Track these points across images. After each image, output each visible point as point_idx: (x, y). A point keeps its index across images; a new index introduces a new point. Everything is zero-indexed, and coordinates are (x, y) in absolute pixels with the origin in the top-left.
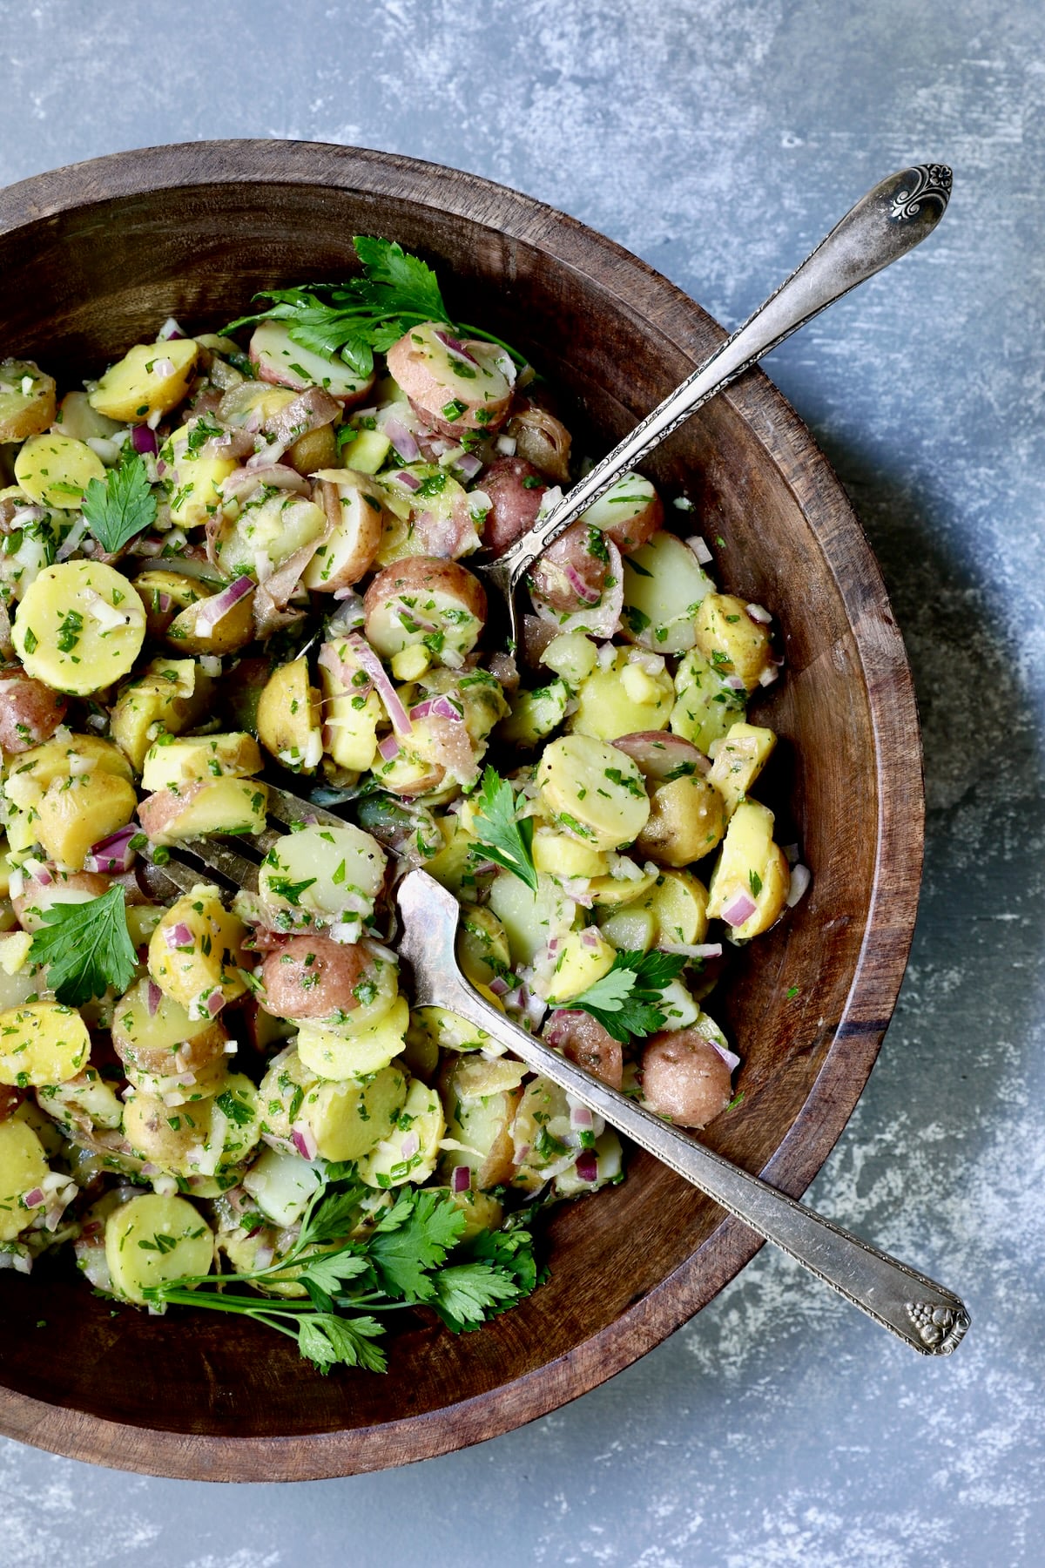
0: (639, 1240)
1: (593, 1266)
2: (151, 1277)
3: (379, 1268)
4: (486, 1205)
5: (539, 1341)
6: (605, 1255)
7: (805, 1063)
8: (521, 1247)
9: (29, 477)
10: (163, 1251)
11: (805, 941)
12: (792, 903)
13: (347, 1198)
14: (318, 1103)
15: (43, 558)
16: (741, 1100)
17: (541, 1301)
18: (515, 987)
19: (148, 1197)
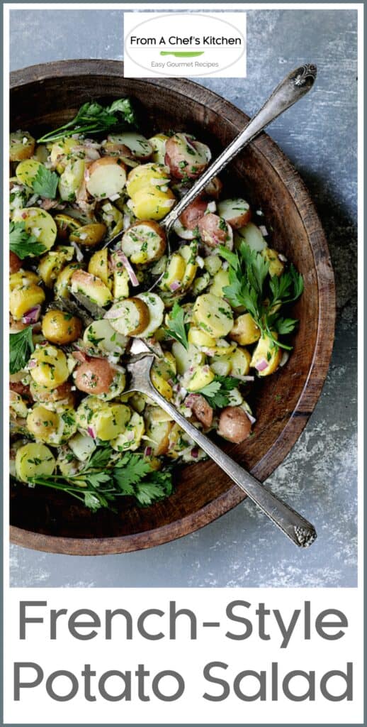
0: (211, 481)
1: (193, 489)
2: (31, 473)
3: (114, 479)
4: (156, 462)
5: (170, 515)
6: (198, 486)
7: (279, 424)
8: (167, 479)
9: (20, 174)
10: (36, 464)
11: (285, 379)
12: (282, 365)
13: (106, 452)
14: (97, 418)
15: (21, 205)
16: (254, 435)
17: (172, 500)
18: (176, 383)
19: (33, 444)
